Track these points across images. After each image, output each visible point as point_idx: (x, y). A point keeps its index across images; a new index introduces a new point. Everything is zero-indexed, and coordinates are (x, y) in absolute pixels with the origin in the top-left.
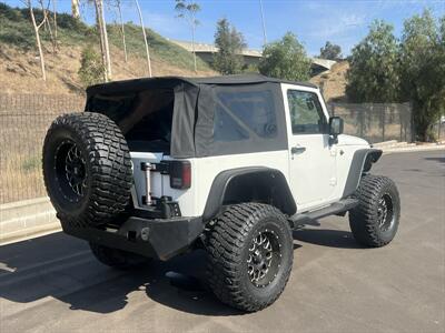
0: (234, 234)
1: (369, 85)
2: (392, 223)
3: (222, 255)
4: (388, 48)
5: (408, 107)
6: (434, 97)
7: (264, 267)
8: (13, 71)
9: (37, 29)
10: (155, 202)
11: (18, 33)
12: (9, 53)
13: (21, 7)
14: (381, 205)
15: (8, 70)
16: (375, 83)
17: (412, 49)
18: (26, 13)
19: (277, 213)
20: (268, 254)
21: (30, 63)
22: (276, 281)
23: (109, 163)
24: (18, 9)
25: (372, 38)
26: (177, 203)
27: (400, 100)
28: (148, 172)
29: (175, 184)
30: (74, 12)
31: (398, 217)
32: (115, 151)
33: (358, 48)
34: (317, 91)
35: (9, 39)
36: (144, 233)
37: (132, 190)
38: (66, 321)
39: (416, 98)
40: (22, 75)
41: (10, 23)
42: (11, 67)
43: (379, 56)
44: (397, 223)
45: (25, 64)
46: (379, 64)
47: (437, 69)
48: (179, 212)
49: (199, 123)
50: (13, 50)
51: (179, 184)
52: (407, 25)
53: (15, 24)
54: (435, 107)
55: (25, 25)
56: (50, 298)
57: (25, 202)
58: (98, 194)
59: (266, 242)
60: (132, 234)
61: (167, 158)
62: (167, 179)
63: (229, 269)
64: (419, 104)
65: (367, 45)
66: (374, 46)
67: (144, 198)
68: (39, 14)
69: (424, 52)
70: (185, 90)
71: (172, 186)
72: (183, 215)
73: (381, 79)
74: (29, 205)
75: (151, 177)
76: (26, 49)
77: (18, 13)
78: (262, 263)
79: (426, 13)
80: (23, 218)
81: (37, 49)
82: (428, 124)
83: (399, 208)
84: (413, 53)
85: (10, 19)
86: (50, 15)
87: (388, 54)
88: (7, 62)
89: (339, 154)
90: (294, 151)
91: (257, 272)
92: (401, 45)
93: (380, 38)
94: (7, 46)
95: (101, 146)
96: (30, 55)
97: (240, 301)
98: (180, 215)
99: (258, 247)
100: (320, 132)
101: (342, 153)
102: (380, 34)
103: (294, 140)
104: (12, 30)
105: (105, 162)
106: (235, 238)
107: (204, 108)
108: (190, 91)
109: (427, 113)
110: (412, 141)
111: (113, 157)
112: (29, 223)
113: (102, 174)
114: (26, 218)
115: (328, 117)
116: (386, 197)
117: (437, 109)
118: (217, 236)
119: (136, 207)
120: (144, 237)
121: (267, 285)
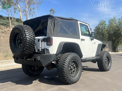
0: (65, 60)
1: (100, 37)
2: (110, 65)
3: (61, 66)
4: (105, 27)
5: (110, 42)
6: (117, 40)
7: (74, 72)
8: (3, 32)
9: (10, 21)
10: (42, 50)
11: (5, 23)
12: (3, 28)
13: (6, 17)
14: (106, 59)
15: (2, 32)
16: (101, 36)
17: (111, 27)
18: (8, 18)
19: (77, 56)
20: (75, 68)
21: (8, 30)
22: (77, 76)
23: (29, 37)
24: (5, 17)
25: (100, 24)
26: (48, 50)
27: (108, 41)
28: (40, 41)
29: (48, 44)
30: (21, 17)
31: (111, 63)
32: (31, 34)
33: (96, 27)
34: (88, 25)
35: (3, 24)
36: (39, 58)
37: (35, 46)
38: (14, 87)
39: (112, 40)
40: (6, 34)
41: (3, 20)
42: (3, 31)
43: (102, 29)
44: (111, 65)
45: (7, 30)
46: (102, 31)
47: (118, 32)
48: (49, 52)
49: (55, 27)
50: (3, 27)
51: (49, 44)
52: (109, 21)
53: (4, 21)
54: (118, 43)
55: (7, 21)
56: (10, 82)
57: (4, 61)
58: (25, 46)
59: (74, 64)
60: (35, 59)
61: (46, 37)
62: (46, 43)
63: (64, 70)
64: (113, 42)
65: (99, 26)
66: (101, 27)
67: (39, 50)
68: (11, 18)
69: (114, 28)
70: (51, 18)
71: (47, 45)
72: (50, 53)
73: (103, 35)
74: (5, 62)
75: (41, 43)
76: (7, 27)
77: (6, 18)
78: (73, 70)
79: (114, 18)
80: (3, 65)
81: (10, 27)
82: (116, 47)
83: (111, 61)
84: (111, 28)
85: (3, 19)
86: (14, 18)
87: (104, 29)
88: (2, 30)
89: (94, 43)
90: (82, 40)
91: (72, 72)
92: (108, 26)
93: (102, 24)
94: (2, 26)
95: (27, 32)
96: (8, 28)
97: (67, 80)
98: (49, 53)
99: (72, 65)
100: (89, 36)
101: (95, 43)
102: (102, 23)
103: (82, 37)
104: (4, 22)
105: (28, 37)
106: (65, 61)
107: (56, 24)
108: (53, 19)
109: (116, 44)
110: (112, 52)
111: (30, 36)
112: (5, 67)
113: (27, 40)
114: (4, 65)
115: (91, 33)
116: (107, 57)
117: (119, 43)
118: (60, 61)
119: (36, 51)
120: (39, 59)
121: (74, 77)
